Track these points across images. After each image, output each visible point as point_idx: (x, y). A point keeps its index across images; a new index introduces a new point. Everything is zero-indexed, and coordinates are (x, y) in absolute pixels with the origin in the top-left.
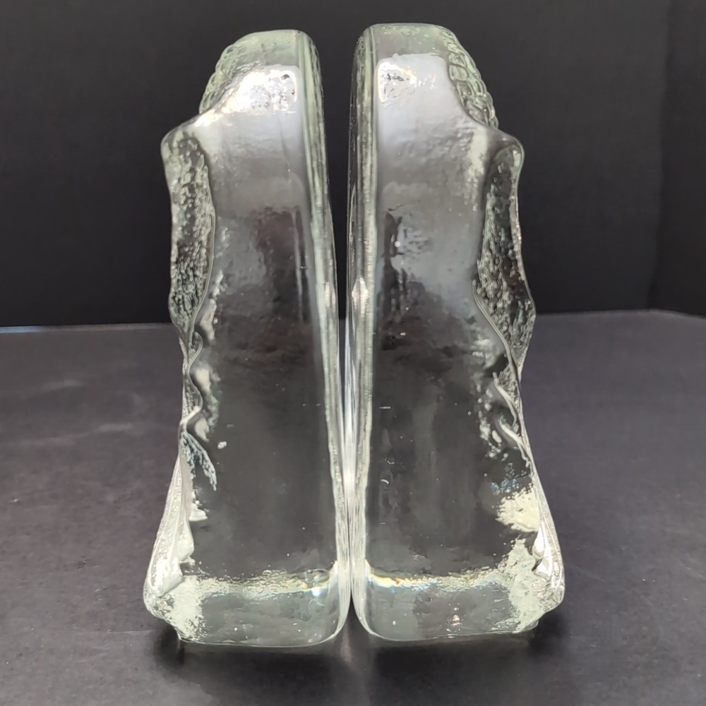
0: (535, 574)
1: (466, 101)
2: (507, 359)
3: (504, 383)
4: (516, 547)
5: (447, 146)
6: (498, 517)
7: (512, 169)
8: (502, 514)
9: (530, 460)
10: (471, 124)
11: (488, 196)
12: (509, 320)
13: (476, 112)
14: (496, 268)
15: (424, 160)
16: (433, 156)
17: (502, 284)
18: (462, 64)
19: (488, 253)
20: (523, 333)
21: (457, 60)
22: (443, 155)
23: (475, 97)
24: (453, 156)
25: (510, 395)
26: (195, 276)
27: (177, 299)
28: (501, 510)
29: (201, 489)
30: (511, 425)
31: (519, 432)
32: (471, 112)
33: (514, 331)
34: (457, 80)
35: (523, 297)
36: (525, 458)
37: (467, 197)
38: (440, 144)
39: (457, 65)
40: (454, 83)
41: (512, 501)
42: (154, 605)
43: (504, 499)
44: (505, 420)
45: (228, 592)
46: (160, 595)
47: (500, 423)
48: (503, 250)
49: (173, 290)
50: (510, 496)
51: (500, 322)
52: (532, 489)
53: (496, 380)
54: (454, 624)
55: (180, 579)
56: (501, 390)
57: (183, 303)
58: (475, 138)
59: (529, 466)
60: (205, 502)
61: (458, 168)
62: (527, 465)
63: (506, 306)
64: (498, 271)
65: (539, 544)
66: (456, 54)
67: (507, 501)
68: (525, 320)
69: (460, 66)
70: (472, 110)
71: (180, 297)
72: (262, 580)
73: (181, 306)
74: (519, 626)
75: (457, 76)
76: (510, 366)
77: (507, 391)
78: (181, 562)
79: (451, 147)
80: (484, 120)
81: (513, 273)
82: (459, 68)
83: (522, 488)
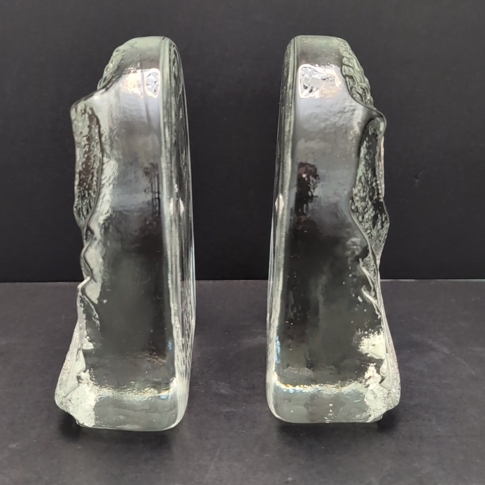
0: (381, 386)
1: (351, 88)
2: (368, 250)
3: (367, 266)
4: (370, 368)
5: (338, 117)
6: (359, 349)
7: (378, 133)
8: (362, 347)
9: (381, 314)
10: (354, 103)
11: (362, 149)
12: (372, 226)
13: (358, 96)
14: (365, 194)
15: (323, 125)
16: (328, 123)
17: (368, 204)
18: (351, 65)
19: (360, 184)
20: (380, 235)
21: (348, 62)
22: (336, 122)
23: (358, 86)
24: (341, 123)
25: (370, 273)
26: (89, 194)
27: (78, 208)
28: (361, 344)
29: (90, 329)
30: (370, 292)
31: (375, 297)
32: (354, 96)
33: (374, 233)
34: (347, 75)
35: (382, 212)
36: (377, 313)
37: (349, 149)
38: (334, 115)
39: (347, 66)
40: (345, 77)
41: (369, 339)
42: (60, 401)
43: (363, 338)
44: (366, 288)
45: (107, 395)
46: (65, 395)
47: (363, 290)
48: (370, 183)
49: (76, 203)
50: (368, 336)
51: (366, 227)
52: (382, 333)
53: (361, 263)
54: (329, 414)
55: (77, 385)
56: (364, 270)
57: (82, 211)
58: (356, 112)
59: (380, 318)
60: (93, 337)
61: (344, 131)
62: (379, 317)
63: (370, 218)
64: (366, 196)
65: (384, 367)
66: (347, 58)
67: (365, 339)
68: (382, 227)
69: (350, 66)
70: (355, 94)
71: (80, 207)
72: (129, 388)
73: (81, 213)
74: (370, 418)
75: (347, 73)
76: (370, 255)
77: (368, 270)
78: (77, 375)
79: (341, 117)
80: (362, 101)
81: (375, 197)
82: (348, 67)
83: (375, 331)
